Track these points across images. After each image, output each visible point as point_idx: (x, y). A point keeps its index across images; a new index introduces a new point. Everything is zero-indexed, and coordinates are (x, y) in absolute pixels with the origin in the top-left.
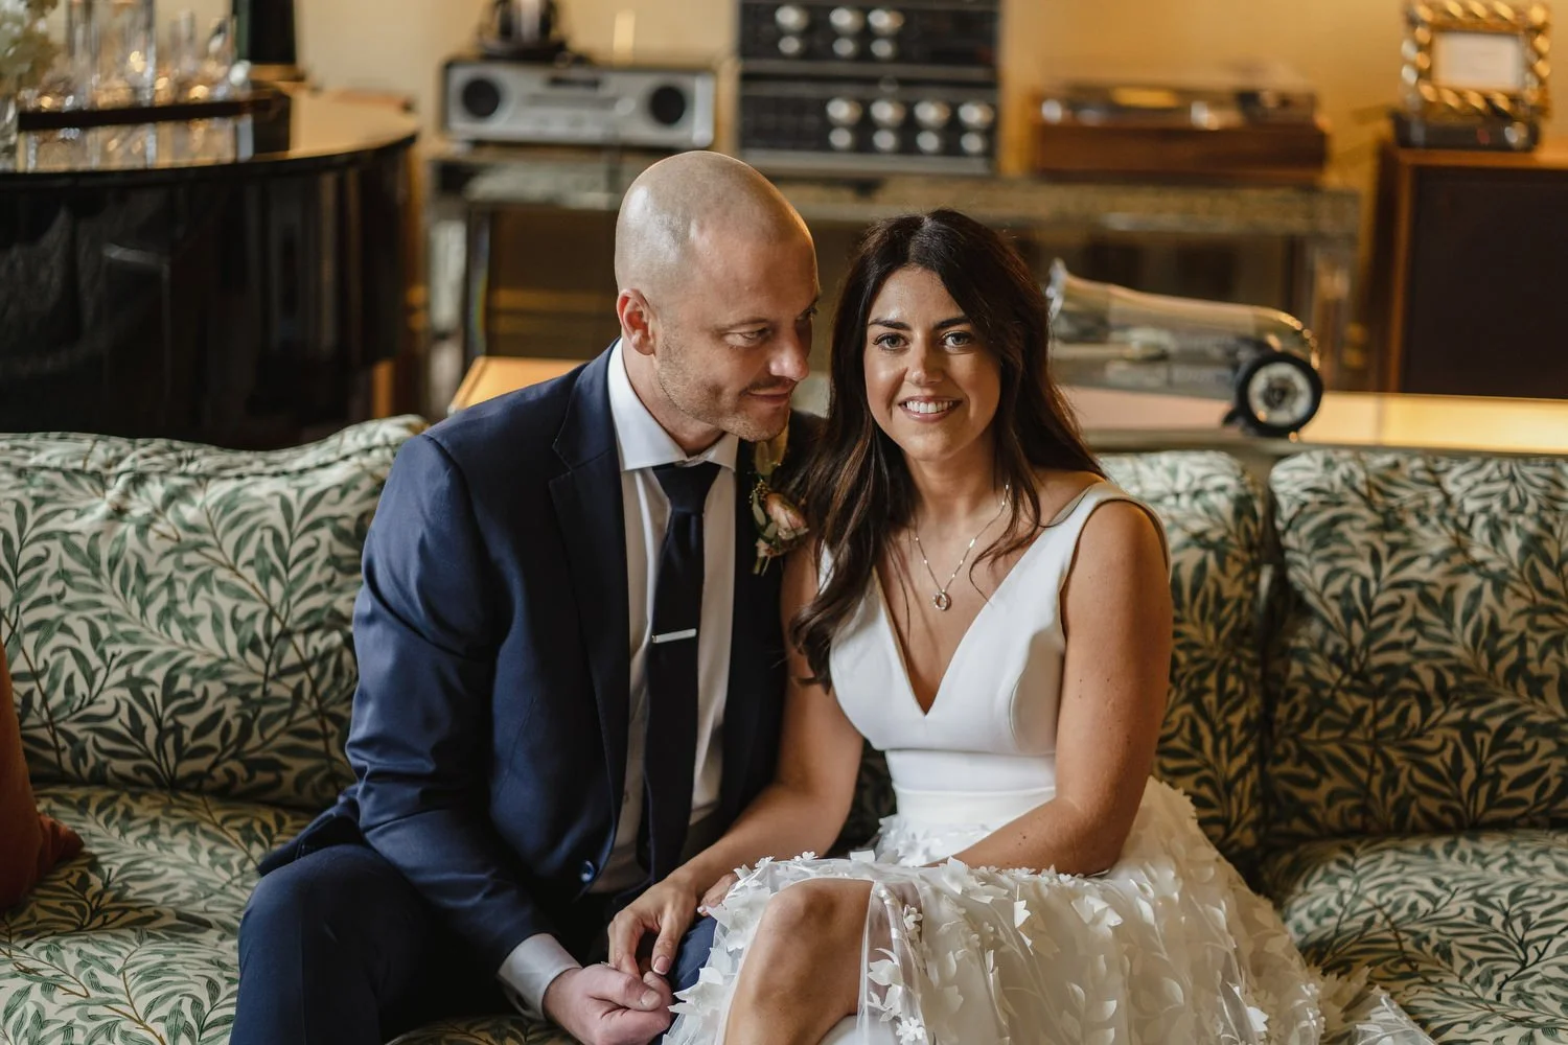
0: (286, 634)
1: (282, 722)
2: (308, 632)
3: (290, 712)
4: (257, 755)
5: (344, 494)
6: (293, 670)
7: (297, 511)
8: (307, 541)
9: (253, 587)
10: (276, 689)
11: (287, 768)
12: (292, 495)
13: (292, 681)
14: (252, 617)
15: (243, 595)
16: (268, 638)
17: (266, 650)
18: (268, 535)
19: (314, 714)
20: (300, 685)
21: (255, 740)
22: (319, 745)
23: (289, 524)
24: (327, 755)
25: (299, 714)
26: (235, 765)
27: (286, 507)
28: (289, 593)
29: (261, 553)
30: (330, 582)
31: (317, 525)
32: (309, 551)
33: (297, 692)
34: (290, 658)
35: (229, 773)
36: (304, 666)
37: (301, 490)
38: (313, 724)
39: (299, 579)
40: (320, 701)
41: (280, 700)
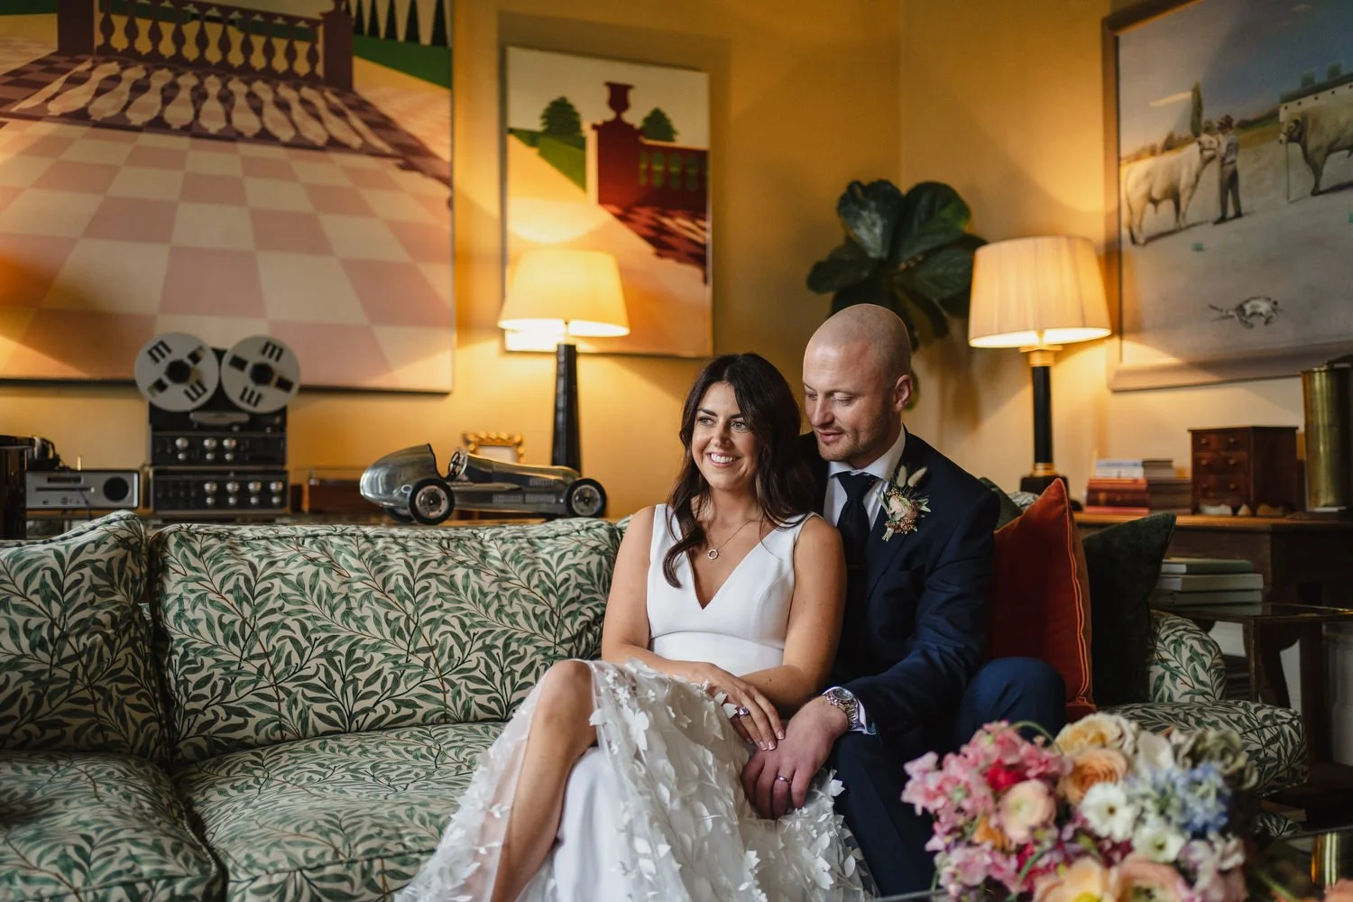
0: (64, 637)
1: (64, 695)
2: (78, 636)
3: (70, 687)
4: (46, 719)
5: (97, 546)
6: (69, 659)
7: (67, 558)
8: (75, 576)
9: (39, 607)
10: (58, 673)
11: (69, 725)
12: (62, 549)
13: (70, 667)
14: (39, 627)
15: (32, 613)
16: (51, 638)
17: (51, 648)
18: (48, 574)
19: (86, 687)
20: (76, 668)
21: (45, 708)
22: (90, 708)
23: (62, 565)
24: (95, 714)
25: (76, 688)
26: (32, 727)
27: (59, 555)
28: (64, 609)
29: (44, 584)
30: (92, 602)
31: (82, 565)
32: (77, 582)
33: (74, 673)
34: (68, 651)
35: (28, 733)
36: (78, 656)
37: (67, 547)
38: (86, 694)
39: (72, 599)
40: (89, 679)
41: (62, 680)
